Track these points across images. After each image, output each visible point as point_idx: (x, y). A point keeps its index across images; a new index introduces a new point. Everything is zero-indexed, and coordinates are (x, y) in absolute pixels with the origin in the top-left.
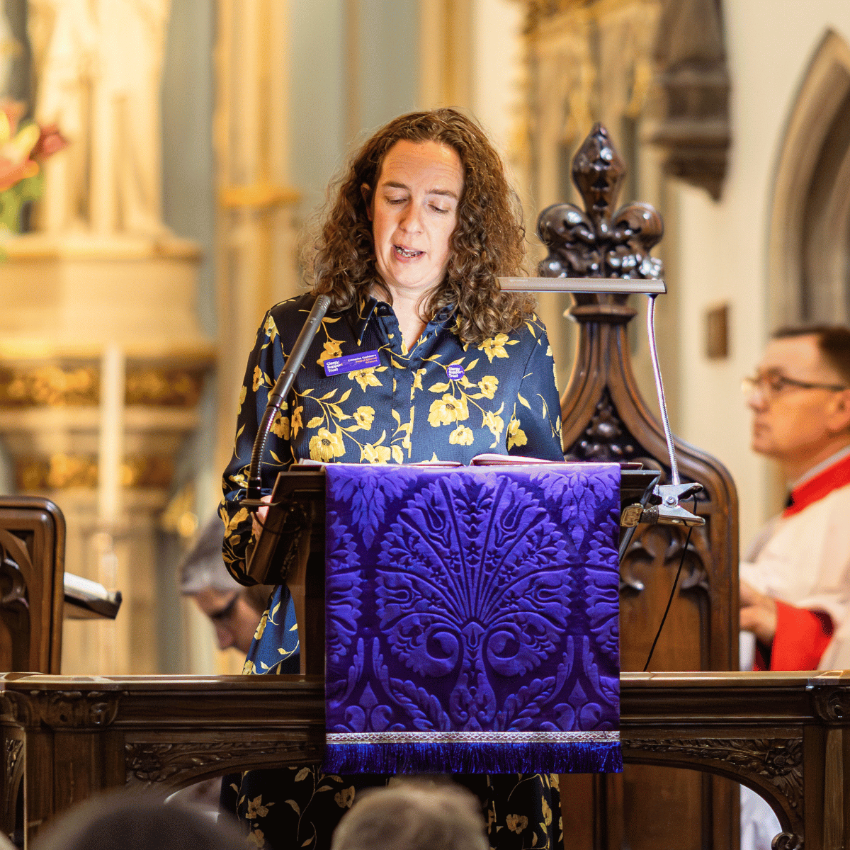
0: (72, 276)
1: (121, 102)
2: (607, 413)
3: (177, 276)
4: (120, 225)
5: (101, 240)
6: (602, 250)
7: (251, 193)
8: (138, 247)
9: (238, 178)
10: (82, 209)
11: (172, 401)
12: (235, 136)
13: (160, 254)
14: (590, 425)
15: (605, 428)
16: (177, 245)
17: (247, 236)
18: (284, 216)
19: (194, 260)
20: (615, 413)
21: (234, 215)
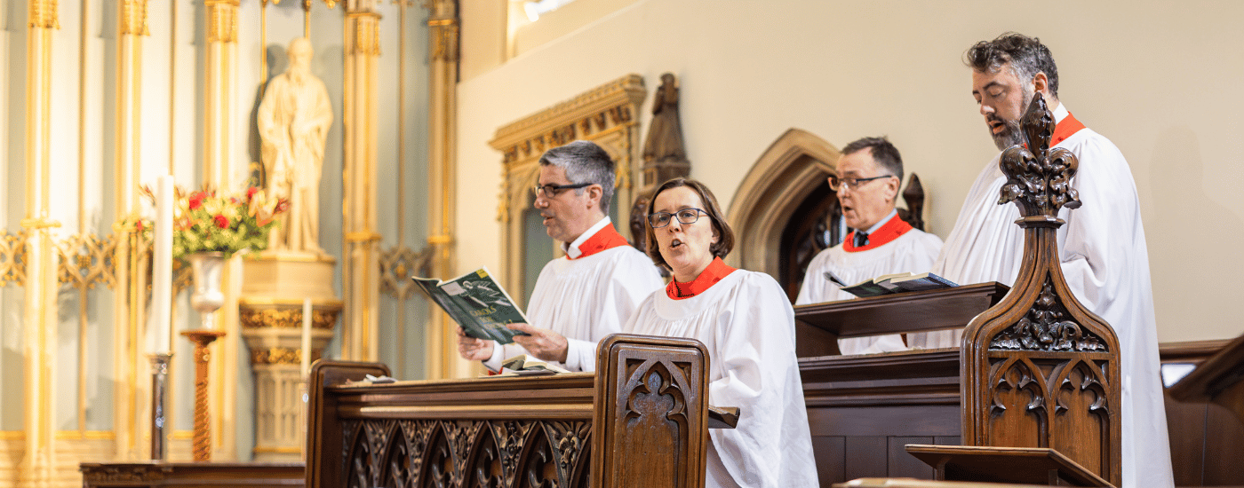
0: (282, 269)
1: (304, 192)
2: (1049, 289)
3: (324, 270)
4: (302, 248)
5: (295, 254)
6: (1047, 178)
7: (361, 235)
8: (312, 257)
9: (353, 229)
10: (286, 240)
11: (324, 326)
12: (353, 210)
13: (320, 261)
14: (1039, 297)
15: (1046, 300)
16: (326, 257)
17: (359, 253)
18: (375, 244)
19: (332, 264)
20: (1054, 290)
21: (353, 244)
